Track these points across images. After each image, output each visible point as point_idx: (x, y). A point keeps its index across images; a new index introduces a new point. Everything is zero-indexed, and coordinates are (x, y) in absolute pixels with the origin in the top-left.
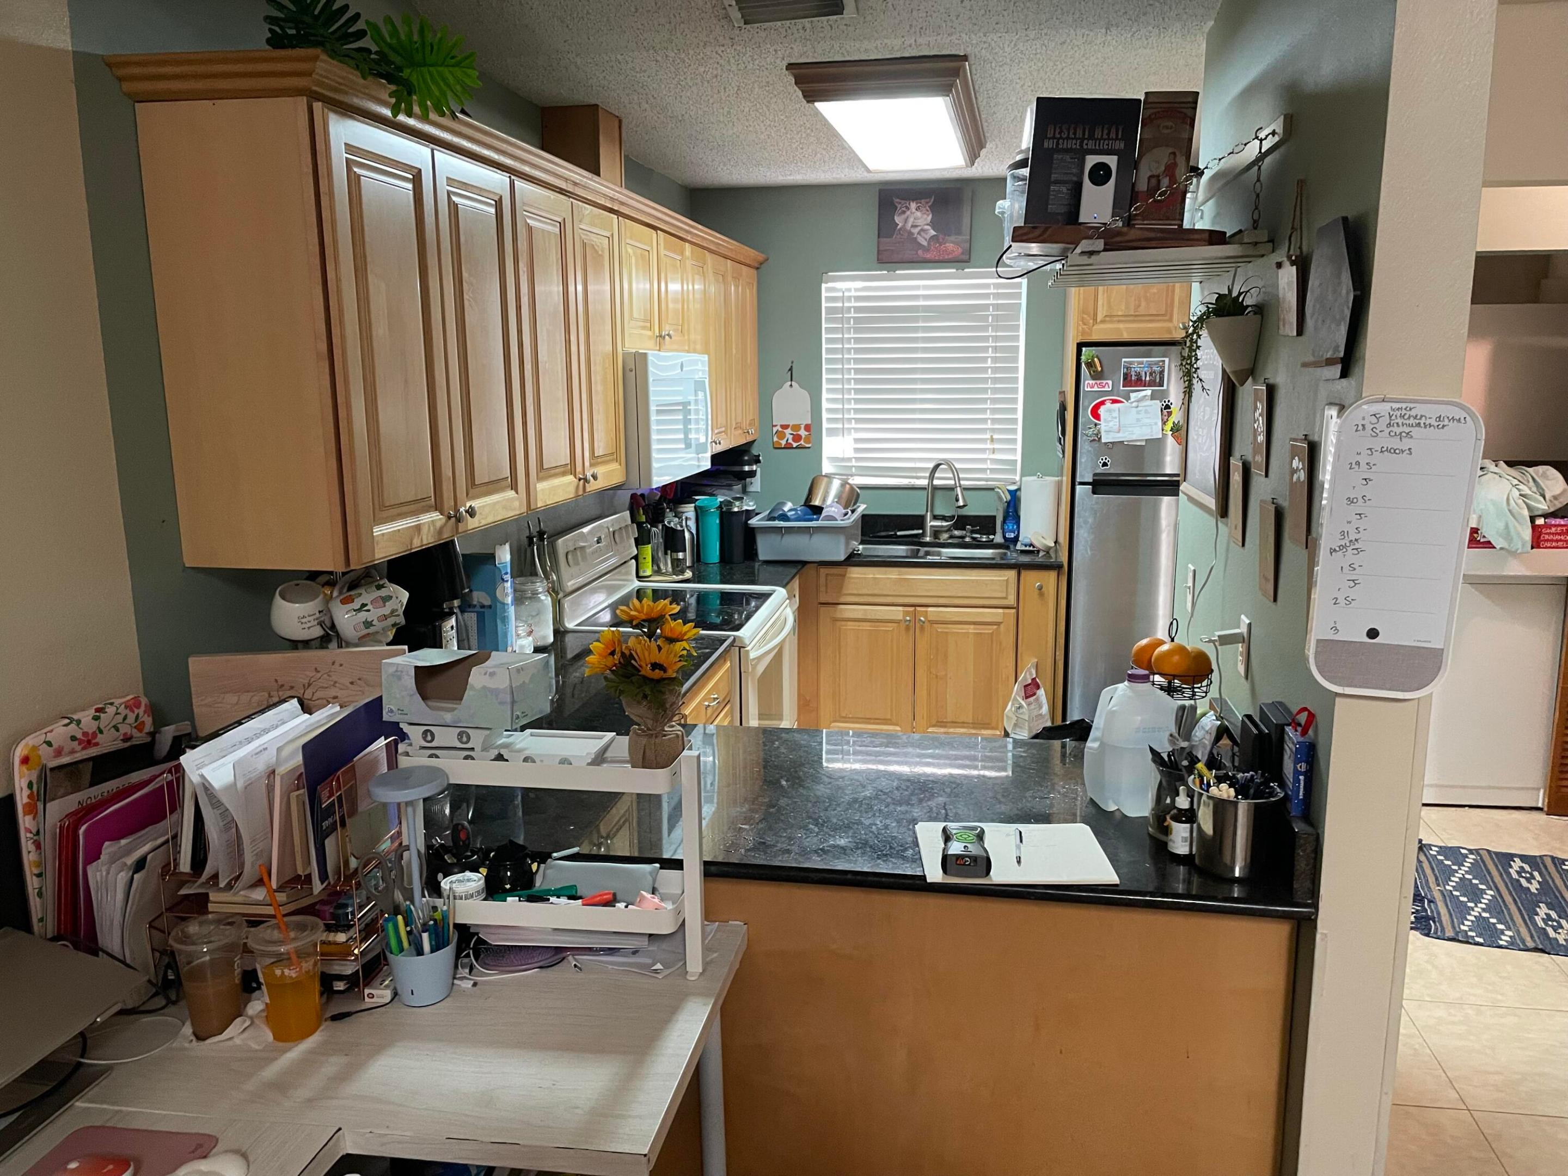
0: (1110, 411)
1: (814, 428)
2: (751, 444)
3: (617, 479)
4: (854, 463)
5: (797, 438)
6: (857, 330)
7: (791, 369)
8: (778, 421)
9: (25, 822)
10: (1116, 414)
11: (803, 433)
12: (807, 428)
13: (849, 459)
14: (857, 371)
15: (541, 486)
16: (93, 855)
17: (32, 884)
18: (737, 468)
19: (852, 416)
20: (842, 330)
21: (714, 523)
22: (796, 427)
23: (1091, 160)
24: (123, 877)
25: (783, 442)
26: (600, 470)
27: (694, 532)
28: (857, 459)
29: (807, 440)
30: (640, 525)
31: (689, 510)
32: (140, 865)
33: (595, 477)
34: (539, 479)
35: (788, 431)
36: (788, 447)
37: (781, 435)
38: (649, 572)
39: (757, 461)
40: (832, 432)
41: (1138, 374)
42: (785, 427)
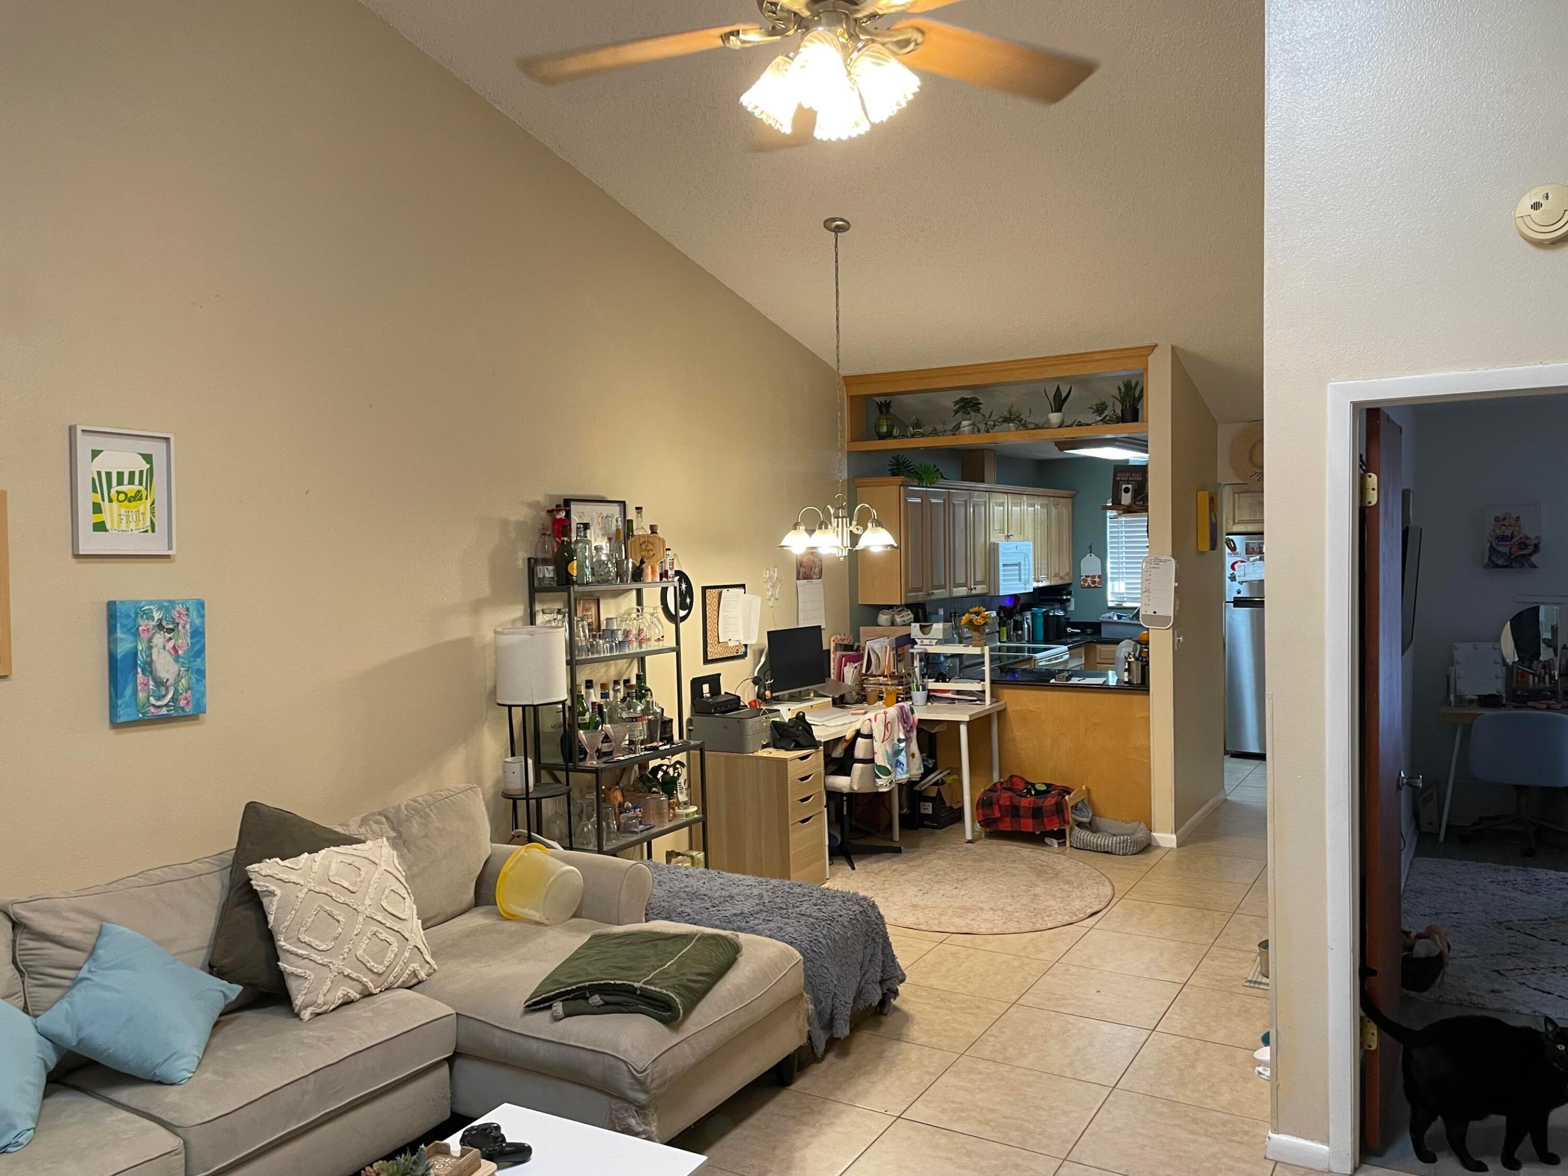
0: (1239, 566)
1: (1103, 577)
2: (1069, 584)
3: (985, 591)
4: (1125, 595)
5: (1094, 582)
6: (1126, 527)
7: (1090, 547)
8: (1084, 573)
9: (832, 656)
10: (1243, 568)
11: (1097, 580)
12: (1099, 577)
13: (1123, 594)
14: (1126, 548)
15: (954, 589)
16: (845, 665)
17: (832, 671)
18: (1059, 597)
19: (1124, 570)
20: (1117, 527)
21: (1040, 621)
22: (1093, 577)
23: (1124, 486)
24: (852, 670)
25: (1086, 585)
26: (978, 587)
27: (1031, 625)
28: (1127, 593)
29: (1099, 583)
30: (1000, 618)
31: (1028, 615)
32: (856, 667)
33: (975, 589)
34: (954, 587)
35: (1089, 579)
36: (1089, 587)
37: (1085, 581)
38: (1005, 640)
39: (1070, 594)
40: (1113, 579)
41: (1253, 548)
42: (1087, 577)
